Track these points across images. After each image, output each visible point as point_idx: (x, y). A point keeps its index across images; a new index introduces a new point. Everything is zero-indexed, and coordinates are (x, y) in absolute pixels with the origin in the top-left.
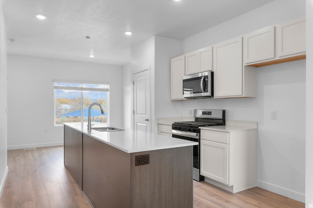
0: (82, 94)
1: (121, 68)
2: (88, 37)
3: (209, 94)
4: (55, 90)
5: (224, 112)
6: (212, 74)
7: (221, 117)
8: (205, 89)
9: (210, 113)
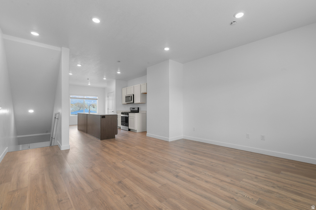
0: (84, 101)
1: (104, 89)
2: (88, 79)
3: (132, 102)
4: (70, 99)
5: (138, 108)
6: (133, 95)
7: (137, 110)
8: (131, 100)
9: (134, 109)
